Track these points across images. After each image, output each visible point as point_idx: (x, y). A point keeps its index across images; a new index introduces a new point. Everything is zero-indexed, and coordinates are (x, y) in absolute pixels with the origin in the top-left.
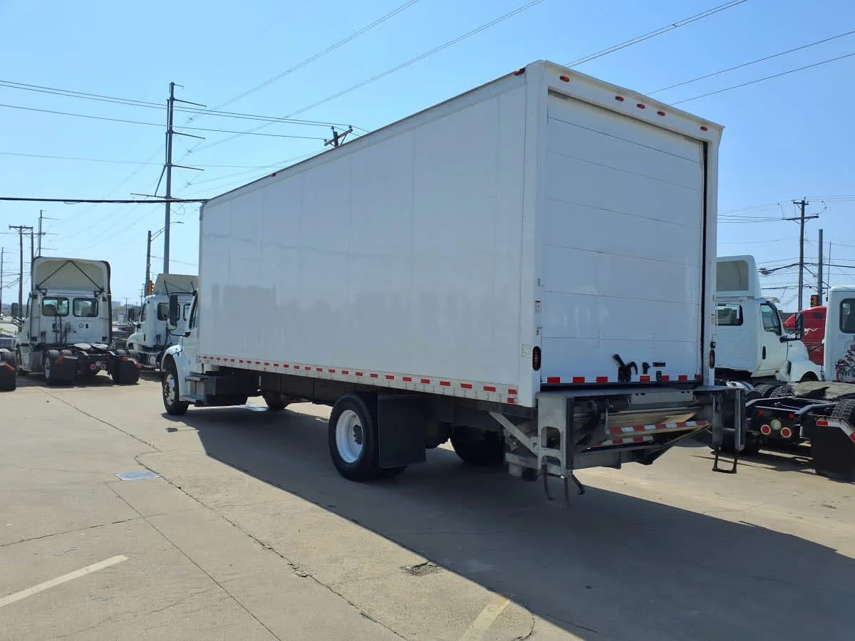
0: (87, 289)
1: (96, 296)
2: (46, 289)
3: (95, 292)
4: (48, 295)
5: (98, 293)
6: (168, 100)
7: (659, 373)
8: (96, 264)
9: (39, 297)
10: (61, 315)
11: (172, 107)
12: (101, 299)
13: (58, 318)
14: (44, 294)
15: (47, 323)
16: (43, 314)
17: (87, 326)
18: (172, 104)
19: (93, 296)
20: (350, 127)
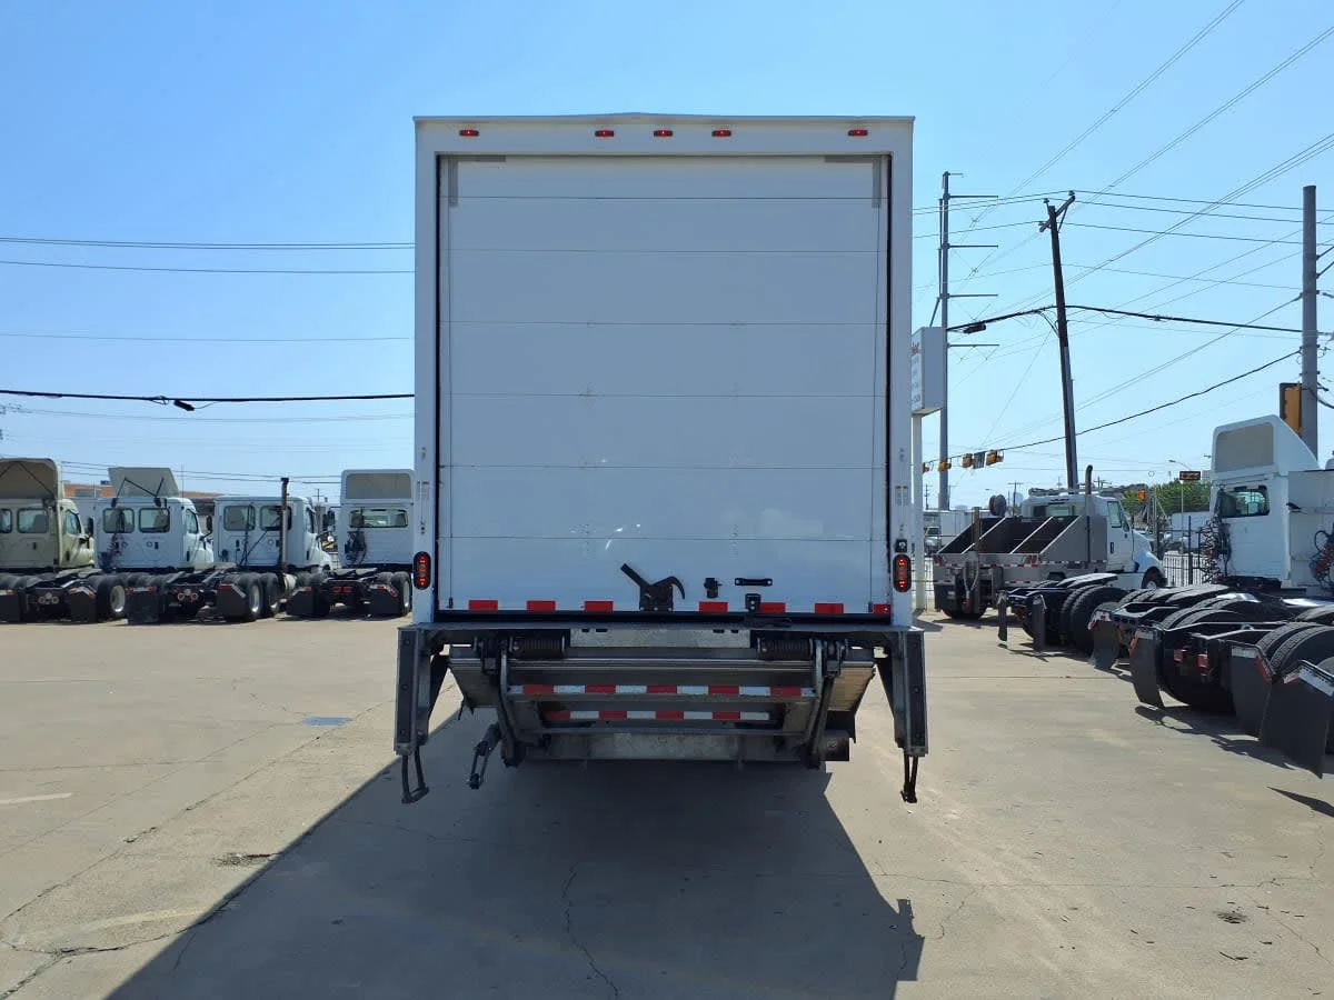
6: (941, 200)
7: (751, 598)
11: (946, 208)
18: (946, 203)
20: (1072, 193)
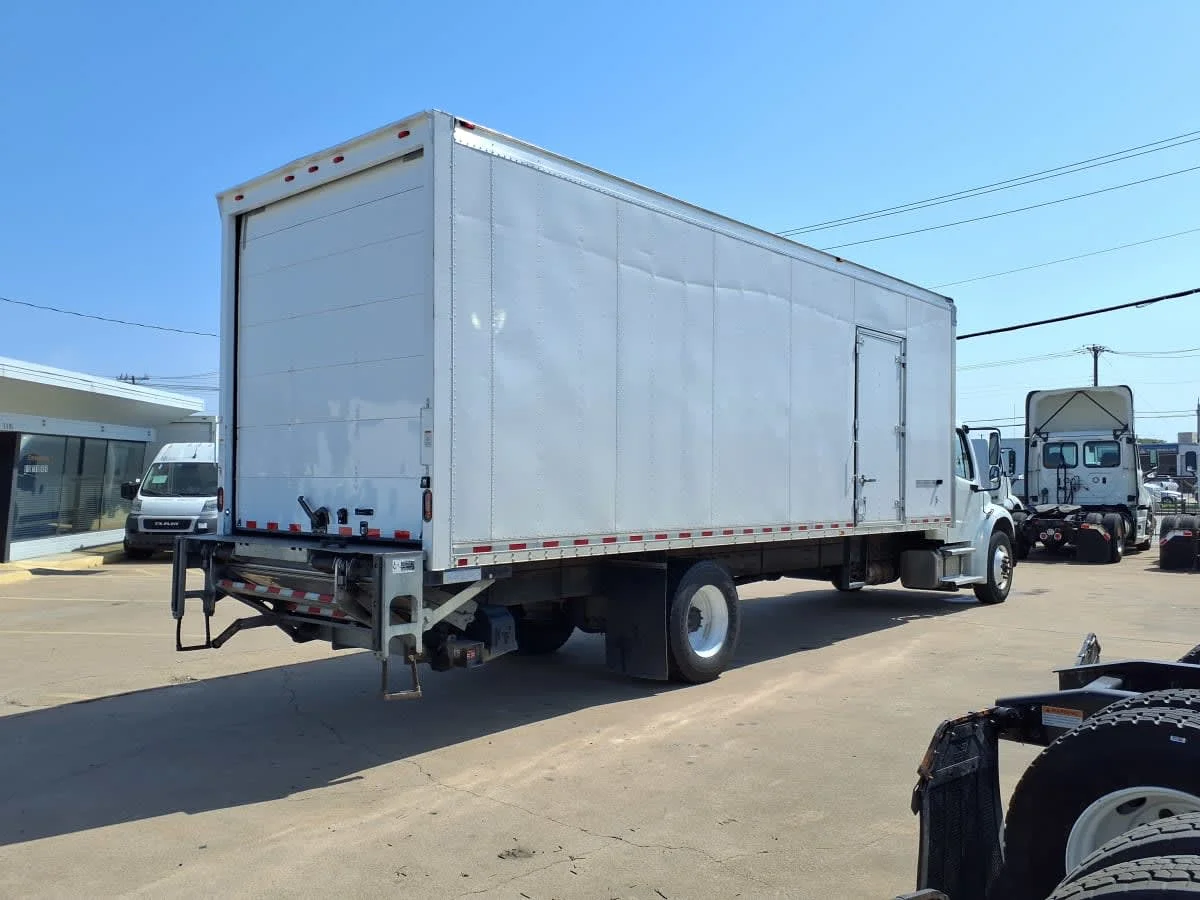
0: (1104, 429)
1: (1116, 437)
2: (1047, 433)
3: (1115, 431)
4: (1050, 440)
5: (1118, 433)
7: (364, 525)
8: (1116, 391)
9: (1038, 443)
10: (1065, 466)
12: (1124, 440)
13: (1062, 471)
14: (1045, 439)
15: (1047, 478)
16: (1045, 466)
17: (1104, 481)
19: (1111, 438)
